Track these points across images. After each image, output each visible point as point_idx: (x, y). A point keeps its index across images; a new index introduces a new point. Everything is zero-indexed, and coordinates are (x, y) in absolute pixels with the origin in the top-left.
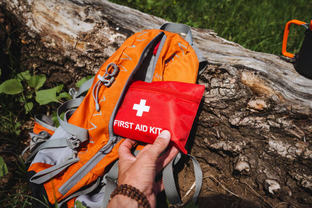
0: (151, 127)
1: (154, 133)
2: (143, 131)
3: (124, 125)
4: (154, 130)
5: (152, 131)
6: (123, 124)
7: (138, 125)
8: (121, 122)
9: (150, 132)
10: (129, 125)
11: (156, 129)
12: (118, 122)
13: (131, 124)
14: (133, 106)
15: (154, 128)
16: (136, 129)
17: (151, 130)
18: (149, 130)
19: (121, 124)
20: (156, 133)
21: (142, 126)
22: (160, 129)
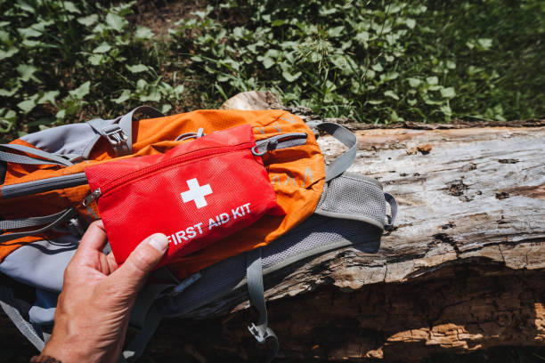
0: (233, 211)
3: (186, 235)
8: (177, 234)
9: (235, 217)
10: (196, 230)
16: (210, 228)
18: (231, 216)
19: (179, 238)
20: (244, 214)
21: (217, 217)
22: (247, 205)
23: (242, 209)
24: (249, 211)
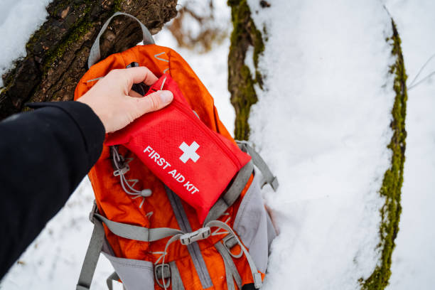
1: (188, 188)
2: (178, 180)
4: (190, 187)
5: (186, 186)
6: (156, 158)
11: (193, 187)
12: (151, 151)
13: (168, 164)
14: (181, 144)
17: (188, 185)
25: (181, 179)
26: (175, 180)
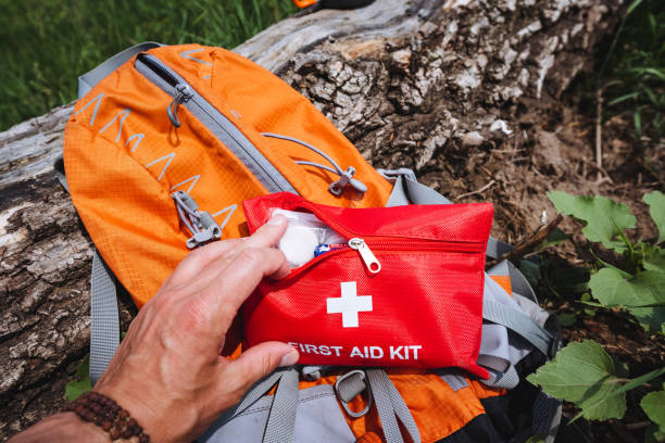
0: (392, 348)
1: (401, 357)
2: (373, 356)
3: (318, 350)
4: (402, 352)
5: (396, 356)
6: (313, 349)
7: (356, 349)
8: (308, 346)
9: (392, 357)
11: (406, 348)
12: (298, 346)
13: (337, 348)
15: (400, 348)
16: (352, 355)
17: (394, 352)
18: (387, 353)
19: (308, 349)
20: (407, 357)
21: (366, 348)
22: (416, 348)
23: (407, 352)
24: (416, 357)
25: (377, 353)
26: (370, 359)
